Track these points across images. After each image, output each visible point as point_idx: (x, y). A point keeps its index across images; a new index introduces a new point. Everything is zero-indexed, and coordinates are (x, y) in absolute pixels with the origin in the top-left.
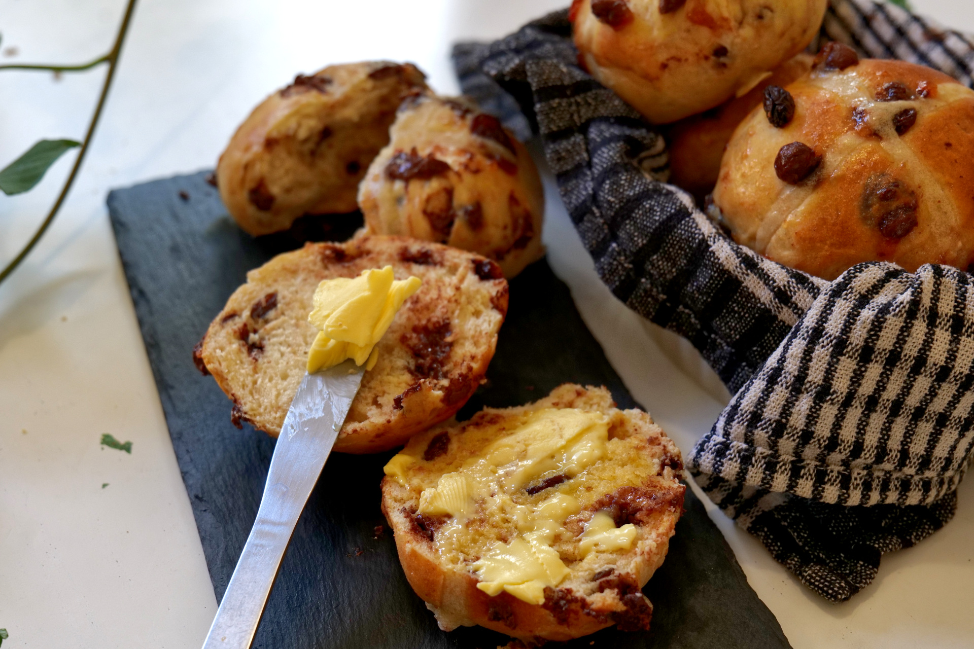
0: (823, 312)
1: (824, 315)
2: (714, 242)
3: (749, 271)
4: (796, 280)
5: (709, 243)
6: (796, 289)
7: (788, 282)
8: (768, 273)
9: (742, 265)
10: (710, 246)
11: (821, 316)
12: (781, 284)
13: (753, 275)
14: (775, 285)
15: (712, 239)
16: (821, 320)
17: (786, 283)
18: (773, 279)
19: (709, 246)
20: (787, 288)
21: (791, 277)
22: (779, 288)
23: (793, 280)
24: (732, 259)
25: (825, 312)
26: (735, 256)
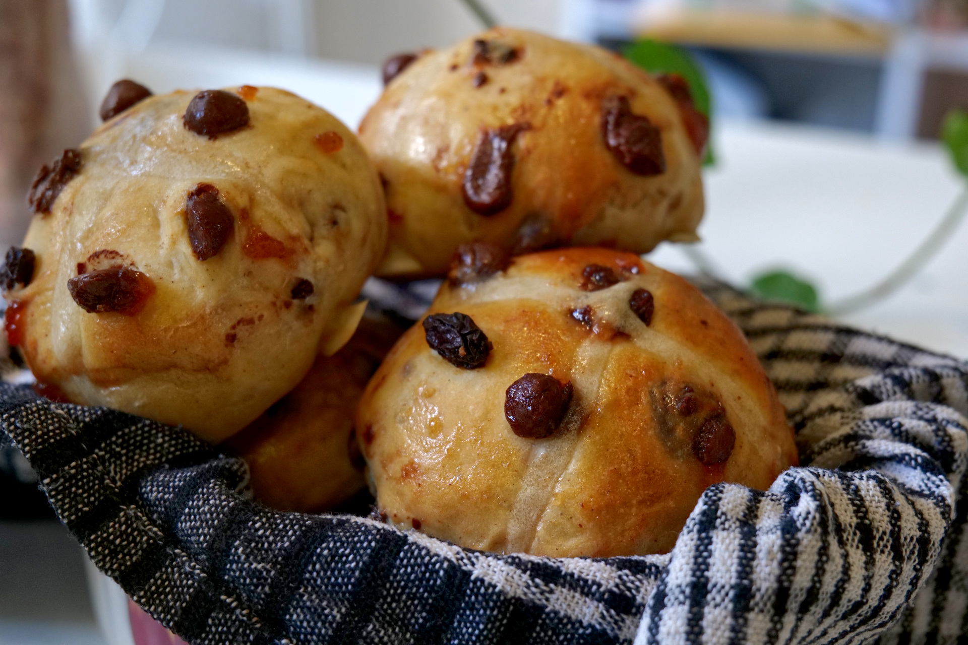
2: (473, 564)
3: (552, 585)
4: (630, 570)
5: (464, 568)
6: (638, 583)
7: (620, 577)
8: (583, 575)
9: (537, 580)
10: (470, 573)
12: (611, 585)
13: (560, 588)
14: (602, 589)
15: (465, 561)
17: (617, 580)
18: (594, 582)
19: (468, 574)
20: (622, 587)
21: (620, 569)
22: (611, 592)
23: (627, 571)
24: (516, 577)
26: (519, 572)
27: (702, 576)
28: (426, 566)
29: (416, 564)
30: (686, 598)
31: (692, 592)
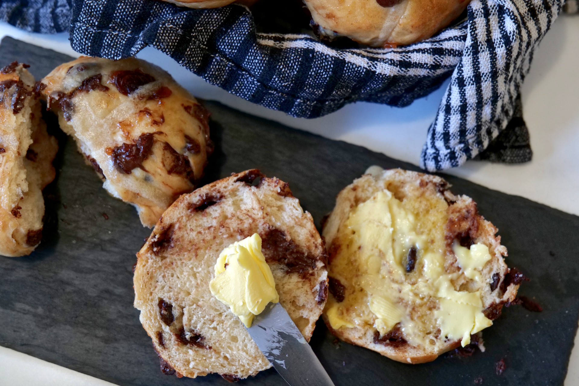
0: (473, 65)
1: (475, 66)
2: (376, 68)
3: (408, 69)
4: (438, 55)
5: (372, 70)
6: (442, 59)
7: (434, 59)
8: (420, 62)
9: (403, 69)
10: (375, 72)
11: (474, 68)
12: (432, 63)
13: (412, 69)
14: (428, 66)
15: (372, 67)
16: (475, 70)
17: (434, 60)
18: (425, 64)
20: (436, 62)
21: (434, 55)
22: (431, 65)
23: (437, 56)
24: (394, 70)
25: (475, 64)
26: (395, 67)
27: (477, 72)
28: (356, 71)
29: (352, 71)
30: (473, 82)
31: (475, 79)
